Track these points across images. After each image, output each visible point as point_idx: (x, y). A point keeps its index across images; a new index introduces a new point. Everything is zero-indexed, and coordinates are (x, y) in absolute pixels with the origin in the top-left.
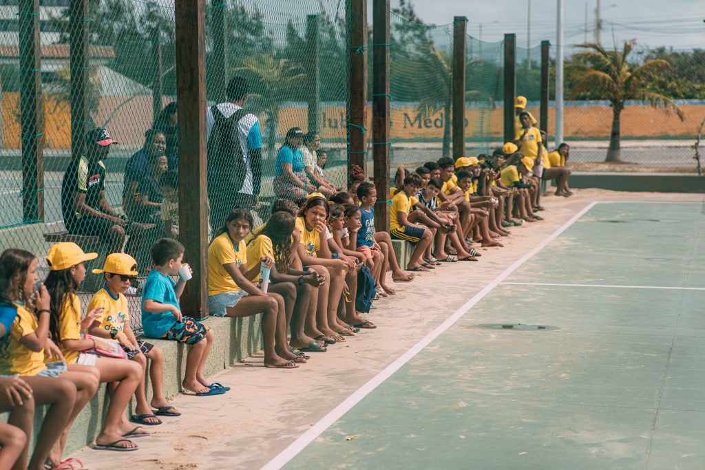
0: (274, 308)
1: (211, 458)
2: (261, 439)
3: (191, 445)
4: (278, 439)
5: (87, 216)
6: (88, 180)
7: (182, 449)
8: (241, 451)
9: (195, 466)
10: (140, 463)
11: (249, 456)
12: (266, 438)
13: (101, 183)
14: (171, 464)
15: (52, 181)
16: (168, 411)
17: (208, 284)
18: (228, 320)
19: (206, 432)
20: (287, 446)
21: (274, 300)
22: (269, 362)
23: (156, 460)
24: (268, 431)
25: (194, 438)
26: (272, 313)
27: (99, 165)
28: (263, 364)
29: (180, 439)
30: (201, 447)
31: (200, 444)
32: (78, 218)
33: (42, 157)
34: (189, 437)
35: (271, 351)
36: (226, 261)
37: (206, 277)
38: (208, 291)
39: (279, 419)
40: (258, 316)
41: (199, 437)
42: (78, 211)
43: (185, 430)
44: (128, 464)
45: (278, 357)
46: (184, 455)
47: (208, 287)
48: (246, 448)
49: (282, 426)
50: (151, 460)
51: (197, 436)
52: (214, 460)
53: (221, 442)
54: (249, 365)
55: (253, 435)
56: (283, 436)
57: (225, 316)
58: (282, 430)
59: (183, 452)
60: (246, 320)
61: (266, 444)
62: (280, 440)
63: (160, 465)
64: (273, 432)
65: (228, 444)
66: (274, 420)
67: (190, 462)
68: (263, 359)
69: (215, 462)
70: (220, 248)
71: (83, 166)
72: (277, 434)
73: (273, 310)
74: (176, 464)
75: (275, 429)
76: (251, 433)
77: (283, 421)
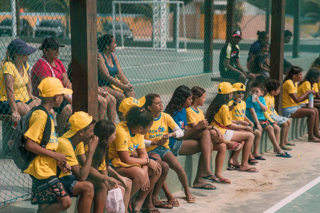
0: (313, 114)
1: (279, 181)
2: (304, 174)
3: (271, 174)
4: (311, 174)
5: (230, 70)
6: (231, 54)
7: (266, 176)
8: (293, 179)
9: (272, 184)
10: (246, 180)
11: (297, 181)
12: (306, 174)
13: (237, 55)
14: (261, 182)
15: (216, 54)
16: (261, 158)
17: (282, 103)
18: (291, 119)
19: (278, 169)
20: (315, 178)
21: (314, 111)
22: (310, 139)
23: (254, 180)
24: (307, 171)
25: (273, 172)
26: (312, 117)
27: (236, 47)
28: (307, 140)
29: (265, 171)
30: (275, 176)
31: (275, 174)
32: (226, 71)
33: (213, 43)
34: (270, 171)
35: (311, 135)
36: (291, 92)
37: (281, 99)
38: (282, 106)
39: (313, 166)
40: (306, 118)
41: (274, 171)
42: (226, 68)
43: (268, 167)
44: (241, 180)
45: (315, 138)
46: (267, 179)
47: (282, 104)
48: (296, 177)
49: (314, 169)
50: (252, 180)
51: (273, 171)
52: (280, 182)
53: (284, 174)
54: (301, 140)
55: (300, 172)
56: (314, 174)
57: (290, 117)
58: (314, 171)
59: (267, 177)
60: (300, 120)
61: (306, 176)
62: (313, 175)
63: (256, 182)
64: (310, 171)
65: (288, 175)
66: (310, 166)
67: (270, 182)
68: (307, 138)
69: (281, 183)
70: (288, 86)
71: (229, 48)
72: (311, 172)
73: (313, 116)
74: (263, 182)
75: (310, 170)
76: (299, 171)
77: (315, 167)
